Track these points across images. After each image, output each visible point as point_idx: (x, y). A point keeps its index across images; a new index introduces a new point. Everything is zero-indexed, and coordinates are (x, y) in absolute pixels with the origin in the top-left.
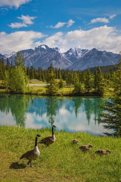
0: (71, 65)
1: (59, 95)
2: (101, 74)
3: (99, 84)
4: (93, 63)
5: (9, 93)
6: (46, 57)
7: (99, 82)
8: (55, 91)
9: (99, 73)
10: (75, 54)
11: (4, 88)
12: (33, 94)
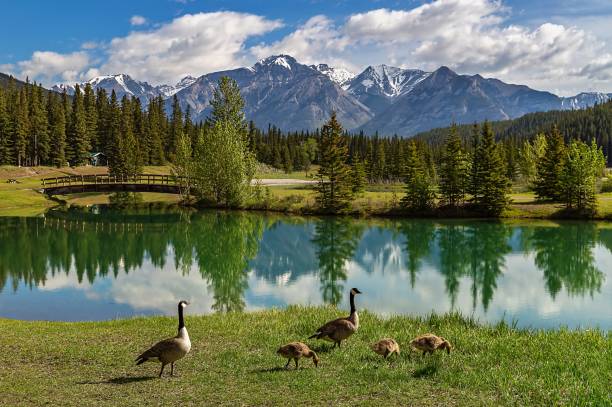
0: (370, 119)
1: (356, 215)
2: (493, 149)
3: (488, 180)
4: (441, 113)
5: (194, 206)
6: (291, 96)
7: (488, 175)
8: (344, 201)
9: (490, 144)
10: (381, 85)
11: (175, 190)
12: (272, 210)
